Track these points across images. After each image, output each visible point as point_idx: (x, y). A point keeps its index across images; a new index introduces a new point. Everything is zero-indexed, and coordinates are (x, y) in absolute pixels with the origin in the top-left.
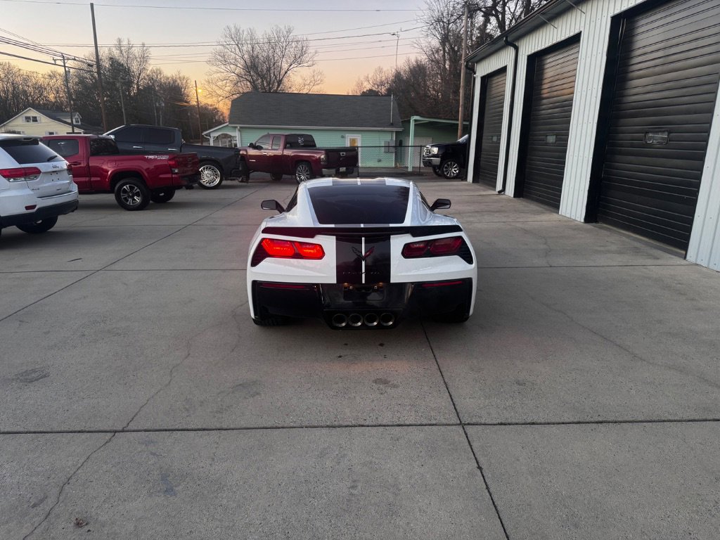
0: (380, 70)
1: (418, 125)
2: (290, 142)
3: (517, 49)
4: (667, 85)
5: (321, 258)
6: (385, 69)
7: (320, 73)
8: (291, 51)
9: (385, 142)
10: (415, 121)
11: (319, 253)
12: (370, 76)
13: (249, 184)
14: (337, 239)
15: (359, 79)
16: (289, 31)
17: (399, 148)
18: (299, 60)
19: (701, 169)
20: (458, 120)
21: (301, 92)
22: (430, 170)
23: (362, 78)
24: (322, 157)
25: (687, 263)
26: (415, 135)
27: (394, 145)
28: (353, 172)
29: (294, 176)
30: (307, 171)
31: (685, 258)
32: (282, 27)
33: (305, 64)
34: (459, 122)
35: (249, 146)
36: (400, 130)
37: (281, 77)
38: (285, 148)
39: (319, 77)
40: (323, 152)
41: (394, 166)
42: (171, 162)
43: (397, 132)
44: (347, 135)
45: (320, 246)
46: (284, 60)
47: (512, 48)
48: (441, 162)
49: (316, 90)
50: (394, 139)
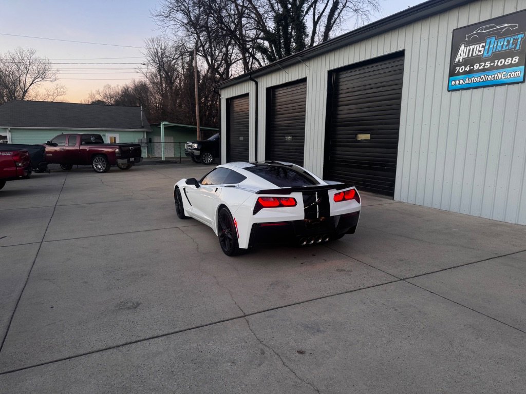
0: (109, 87)
1: (166, 128)
2: (85, 140)
3: (257, 83)
4: (366, 109)
5: (295, 205)
6: (112, 86)
7: (63, 87)
8: (34, 68)
9: (139, 140)
10: (164, 125)
11: (293, 203)
12: (100, 91)
13: (51, 173)
14: (303, 194)
15: (91, 93)
16: (32, 53)
17: (150, 144)
18: (43, 76)
19: (396, 153)
20: (196, 125)
21: (46, 100)
22: (190, 159)
23: (94, 92)
24: (117, 150)
25: (394, 202)
26: (166, 135)
27: (146, 141)
28: (139, 161)
29: (91, 166)
30: (103, 161)
31: (393, 199)
32: (26, 50)
33: (49, 80)
34: (197, 127)
35: (47, 144)
36: (150, 131)
37: (26, 89)
38: (81, 144)
39: (62, 90)
40: (117, 147)
41: (147, 156)
42: (14, 158)
43: (147, 133)
44: (107, 134)
45: (294, 199)
46: (28, 75)
47: (252, 82)
48: (201, 153)
49: (59, 99)
50: (146, 137)
